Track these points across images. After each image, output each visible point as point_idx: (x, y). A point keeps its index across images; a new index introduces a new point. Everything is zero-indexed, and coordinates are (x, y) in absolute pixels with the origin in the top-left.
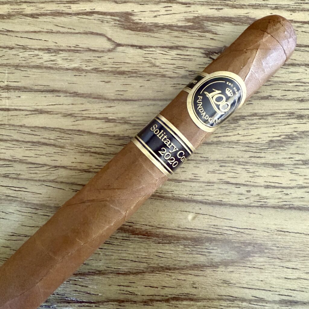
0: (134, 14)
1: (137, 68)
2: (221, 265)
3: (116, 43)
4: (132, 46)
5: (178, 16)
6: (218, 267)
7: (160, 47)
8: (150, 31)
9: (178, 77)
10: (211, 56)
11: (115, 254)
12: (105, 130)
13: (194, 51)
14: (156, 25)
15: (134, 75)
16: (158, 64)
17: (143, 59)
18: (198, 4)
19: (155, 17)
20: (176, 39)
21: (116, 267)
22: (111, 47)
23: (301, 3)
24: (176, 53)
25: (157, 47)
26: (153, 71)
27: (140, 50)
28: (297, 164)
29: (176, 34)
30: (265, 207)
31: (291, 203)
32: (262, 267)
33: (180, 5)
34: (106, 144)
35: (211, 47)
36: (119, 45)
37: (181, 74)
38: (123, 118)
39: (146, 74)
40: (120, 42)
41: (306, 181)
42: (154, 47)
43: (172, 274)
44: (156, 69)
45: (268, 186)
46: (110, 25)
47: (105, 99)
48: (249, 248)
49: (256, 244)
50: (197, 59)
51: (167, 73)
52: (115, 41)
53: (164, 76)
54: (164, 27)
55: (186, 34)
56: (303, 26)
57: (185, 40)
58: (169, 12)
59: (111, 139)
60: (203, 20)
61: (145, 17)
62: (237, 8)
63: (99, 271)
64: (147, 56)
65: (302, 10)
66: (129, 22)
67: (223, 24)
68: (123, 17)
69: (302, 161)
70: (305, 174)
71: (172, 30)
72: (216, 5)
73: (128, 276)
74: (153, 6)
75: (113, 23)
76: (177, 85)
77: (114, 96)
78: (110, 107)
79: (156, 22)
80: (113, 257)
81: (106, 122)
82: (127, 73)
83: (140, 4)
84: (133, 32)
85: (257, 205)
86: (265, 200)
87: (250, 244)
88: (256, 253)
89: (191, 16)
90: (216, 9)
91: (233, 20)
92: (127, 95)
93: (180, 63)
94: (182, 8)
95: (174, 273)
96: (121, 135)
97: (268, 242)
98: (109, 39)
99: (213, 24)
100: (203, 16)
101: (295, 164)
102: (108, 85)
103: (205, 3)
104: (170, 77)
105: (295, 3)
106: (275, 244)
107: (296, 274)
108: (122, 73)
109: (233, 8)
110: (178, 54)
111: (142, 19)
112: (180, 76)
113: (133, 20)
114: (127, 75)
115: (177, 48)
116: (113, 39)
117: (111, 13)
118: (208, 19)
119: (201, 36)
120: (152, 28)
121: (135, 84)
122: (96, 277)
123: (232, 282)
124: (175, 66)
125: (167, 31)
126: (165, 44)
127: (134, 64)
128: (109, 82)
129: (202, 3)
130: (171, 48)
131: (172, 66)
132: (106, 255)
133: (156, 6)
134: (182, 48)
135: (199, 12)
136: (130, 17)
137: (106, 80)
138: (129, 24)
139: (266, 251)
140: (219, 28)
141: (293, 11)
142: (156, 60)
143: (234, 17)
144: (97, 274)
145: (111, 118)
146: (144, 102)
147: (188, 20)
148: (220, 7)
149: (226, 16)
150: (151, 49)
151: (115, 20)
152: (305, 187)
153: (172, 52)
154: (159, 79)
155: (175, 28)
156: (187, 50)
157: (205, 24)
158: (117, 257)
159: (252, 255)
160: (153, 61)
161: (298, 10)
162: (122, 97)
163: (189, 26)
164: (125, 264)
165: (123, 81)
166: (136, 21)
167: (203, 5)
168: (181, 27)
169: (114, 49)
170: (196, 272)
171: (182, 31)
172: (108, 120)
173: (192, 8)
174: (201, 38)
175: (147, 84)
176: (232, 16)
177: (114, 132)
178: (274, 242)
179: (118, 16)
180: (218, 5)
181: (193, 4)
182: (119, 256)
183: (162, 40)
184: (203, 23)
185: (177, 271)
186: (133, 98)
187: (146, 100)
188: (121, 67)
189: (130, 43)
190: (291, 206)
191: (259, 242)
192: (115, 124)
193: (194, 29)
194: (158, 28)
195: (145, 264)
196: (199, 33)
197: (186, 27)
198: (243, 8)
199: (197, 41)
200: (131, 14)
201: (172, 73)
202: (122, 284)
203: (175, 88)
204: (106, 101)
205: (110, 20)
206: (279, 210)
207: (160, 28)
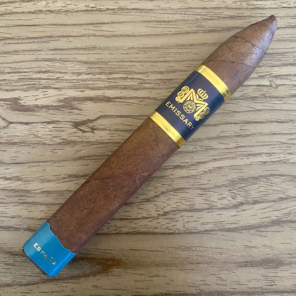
0: (21, 98)
1: (25, 139)
2: (91, 275)
3: (9, 121)
4: (21, 123)
5: (52, 99)
6: (89, 277)
7: (40, 122)
8: (33, 111)
9: (54, 144)
10: (79, 127)
11: (18, 272)
12: (5, 186)
13: (66, 124)
14: (37, 106)
15: (23, 144)
16: (40, 135)
17: (29, 133)
18: (66, 88)
19: (36, 100)
20: (52, 116)
21: (19, 281)
22: (6, 125)
23: (143, 83)
24: (53, 126)
25: (38, 123)
26: (37, 141)
27: (26, 125)
28: (142, 202)
29: (52, 112)
30: (120, 234)
31: (138, 230)
32: (119, 275)
33: (54, 89)
34: (6, 196)
35: (78, 121)
36: (11, 123)
37: (57, 142)
38: (17, 177)
39: (31, 143)
40: (11, 121)
41: (148, 213)
42: (36, 123)
43: (58, 283)
44: (39, 139)
45: (121, 218)
46: (4, 108)
47: (3, 163)
48: (110, 263)
49: (115, 259)
50: (68, 130)
51: (46, 142)
52: (8, 120)
53: (44, 144)
54: (43, 107)
55: (59, 111)
56: (144, 100)
57: (58, 116)
58: (46, 96)
59: (10, 192)
60: (72, 100)
61: (28, 101)
62: (96, 90)
63: (8, 284)
64: (32, 129)
65: (143, 89)
66: (17, 105)
67: (86, 102)
68: (12, 101)
69: (146, 199)
70: (147, 208)
71: (49, 109)
72: (80, 88)
73: (28, 286)
74: (34, 92)
75: (6, 106)
76: (54, 150)
77: (9, 161)
78: (8, 169)
79: (37, 104)
80: (17, 274)
81: (5, 180)
82: (18, 143)
83: (25, 91)
84: (20, 113)
85: (115, 233)
86: (120, 229)
87: (110, 260)
88: (115, 265)
89: (62, 98)
90: (81, 91)
91: (93, 98)
92: (18, 160)
93: (56, 134)
94: (56, 92)
95: (59, 282)
96: (16, 189)
97: (123, 258)
98: (4, 119)
99: (79, 103)
100: (71, 97)
101: (140, 202)
102: (5, 153)
103: (72, 87)
104: (49, 145)
105: (138, 84)
106: (128, 259)
107: (143, 278)
108: (15, 144)
109: (93, 90)
110: (54, 127)
111: (27, 102)
112: (56, 143)
113: (20, 103)
114: (18, 145)
115: (53, 122)
116: (6, 119)
117: (4, 99)
118: (75, 99)
119: (70, 113)
120: (34, 108)
121: (24, 151)
122: (6, 288)
123: (98, 286)
124: (52, 136)
125: (44, 110)
126: (44, 120)
127: (22, 136)
128: (5, 151)
129: (70, 87)
130: (49, 123)
131: (50, 136)
132: (12, 273)
133: (36, 92)
134: (57, 123)
135: (68, 94)
136: (18, 101)
137: (3, 150)
138: (17, 106)
139: (121, 264)
140: (83, 105)
141: (137, 89)
142: (38, 132)
143: (94, 97)
144: (7, 286)
145: (8, 177)
146: (31, 164)
147: (60, 101)
148: (83, 90)
149: (88, 96)
150: (34, 125)
151: (8, 104)
152: (148, 218)
153: (50, 126)
154: (41, 147)
155: (51, 108)
156: (61, 124)
157: (73, 103)
158: (19, 274)
159: (112, 267)
160: (36, 133)
161: (141, 89)
162: (16, 162)
163: (61, 105)
164: (25, 279)
165: (15, 149)
166: (22, 104)
167: (71, 88)
168: (55, 106)
169: (7, 126)
170: (74, 281)
171: (56, 109)
172: (7, 179)
173: (63, 91)
174: (70, 114)
175: (33, 151)
176: (92, 96)
177: (11, 187)
178: (127, 258)
179: (9, 101)
180: (82, 88)
181: (63, 88)
182: (21, 273)
183: (42, 117)
184: (72, 102)
185: (61, 281)
186: (23, 162)
187: (32, 162)
188: (13, 140)
189: (19, 121)
190: (138, 232)
191: (117, 258)
192: (12, 181)
193: (65, 108)
194: (38, 108)
195: (39, 278)
196: (69, 110)
197: (58, 106)
198: (100, 89)
199: (67, 116)
200: (19, 99)
201: (50, 141)
202: (23, 292)
203: (53, 152)
204: (4, 165)
205: (4, 104)
206: (130, 235)
207: (39, 108)
